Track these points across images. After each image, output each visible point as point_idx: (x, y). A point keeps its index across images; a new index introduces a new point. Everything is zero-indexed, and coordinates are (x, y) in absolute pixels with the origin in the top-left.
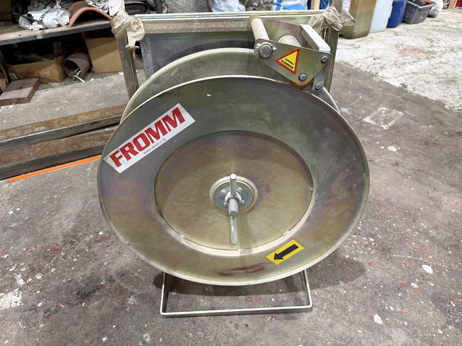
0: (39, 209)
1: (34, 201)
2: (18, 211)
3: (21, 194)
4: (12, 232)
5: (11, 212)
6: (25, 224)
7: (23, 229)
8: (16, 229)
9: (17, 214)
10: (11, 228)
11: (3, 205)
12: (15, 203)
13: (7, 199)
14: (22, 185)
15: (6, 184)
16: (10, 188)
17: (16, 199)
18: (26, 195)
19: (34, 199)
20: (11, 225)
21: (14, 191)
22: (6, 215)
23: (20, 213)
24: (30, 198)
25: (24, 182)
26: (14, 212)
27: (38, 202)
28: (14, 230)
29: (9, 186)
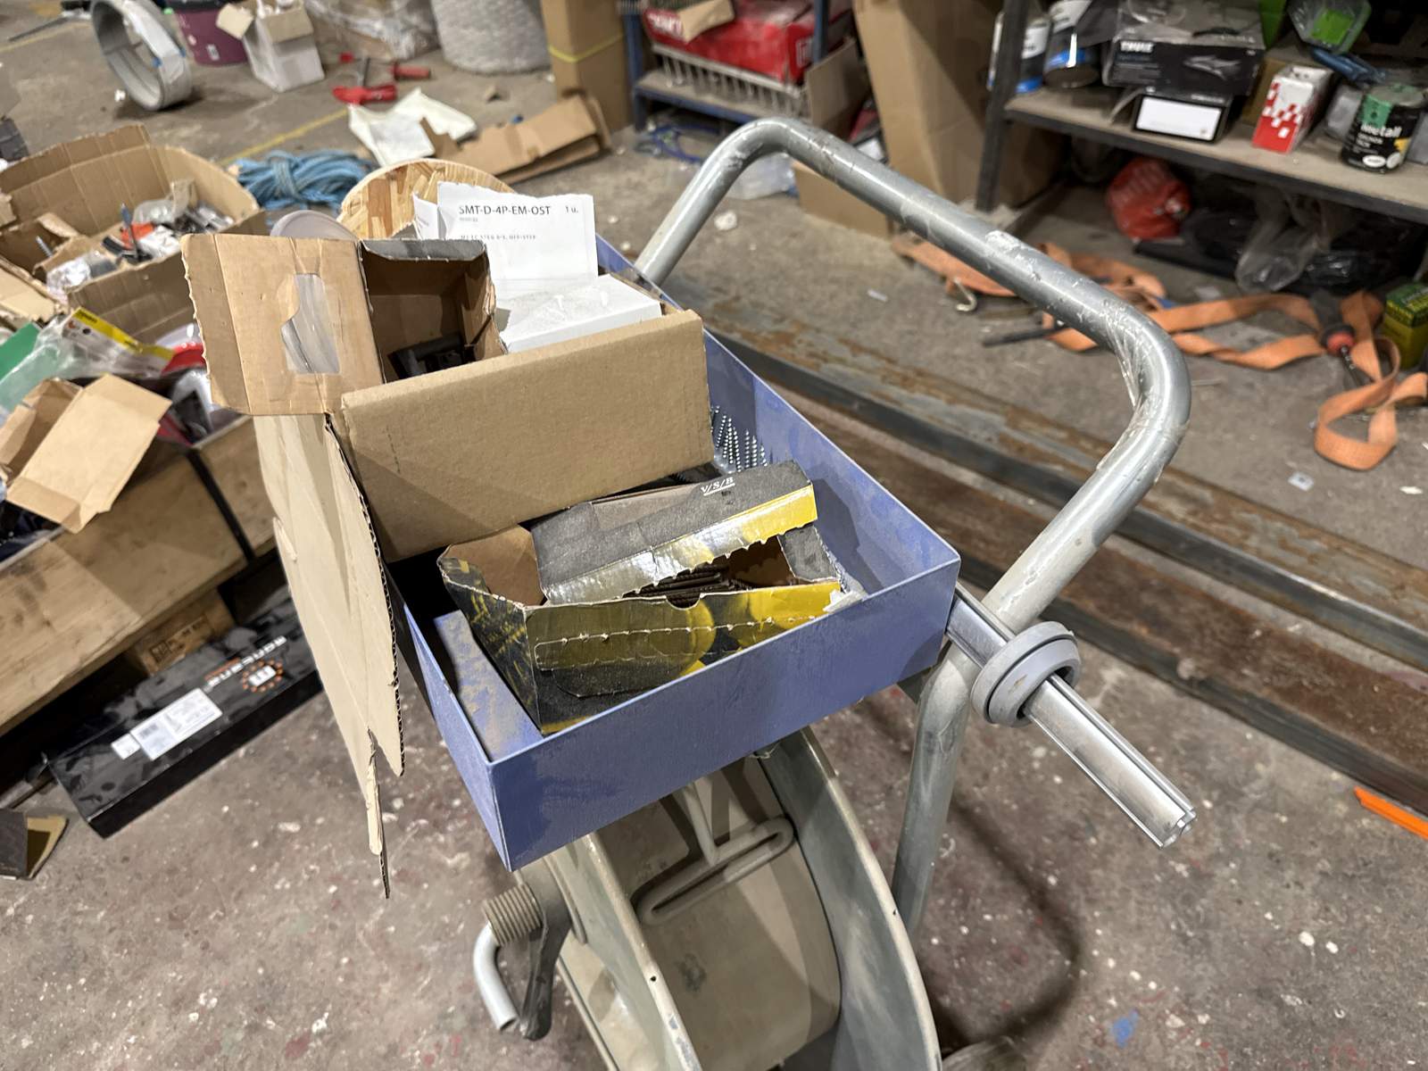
0: (1391, 1014)
1: (1392, 961)
2: (1327, 951)
3: (1368, 890)
4: (1275, 1024)
5: (1307, 939)
6: (1323, 1032)
7: (1310, 1046)
8: (1290, 1021)
9: (1319, 966)
10: (1280, 1004)
11: (1297, 883)
12: (1333, 911)
13: (1319, 866)
14: (1384, 852)
15: (1342, 797)
16: (1348, 829)
17: (1345, 897)
18: (1379, 910)
19: (1396, 956)
20: (1286, 990)
21: (1353, 856)
22: (1290, 932)
23: (1328, 969)
24: (1385, 937)
25: (1396, 845)
26: (1316, 945)
27: (1402, 979)
28: (1286, 1025)
29: (1349, 819)
